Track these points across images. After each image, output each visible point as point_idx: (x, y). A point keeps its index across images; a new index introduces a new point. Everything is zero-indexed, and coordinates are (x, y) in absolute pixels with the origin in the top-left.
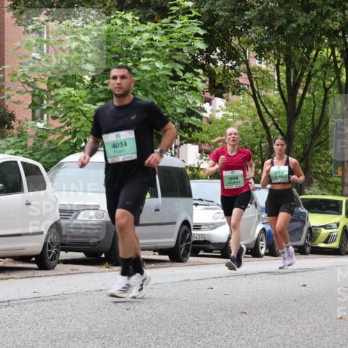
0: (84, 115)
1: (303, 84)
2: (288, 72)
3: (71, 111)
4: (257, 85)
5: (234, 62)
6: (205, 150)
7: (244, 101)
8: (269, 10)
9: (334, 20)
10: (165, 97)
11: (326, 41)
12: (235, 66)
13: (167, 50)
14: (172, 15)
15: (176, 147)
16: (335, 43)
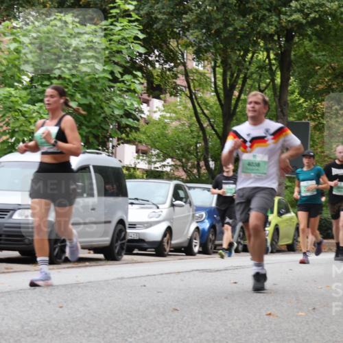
0: (23, 115)
1: (238, 86)
2: (224, 75)
3: (10, 111)
4: (194, 87)
5: (172, 64)
6: (142, 150)
7: (181, 102)
8: (207, 14)
9: (270, 24)
10: (103, 99)
11: (262, 44)
12: (172, 68)
13: (107, 52)
14: (111, 17)
15: (113, 147)
16: (270, 46)
